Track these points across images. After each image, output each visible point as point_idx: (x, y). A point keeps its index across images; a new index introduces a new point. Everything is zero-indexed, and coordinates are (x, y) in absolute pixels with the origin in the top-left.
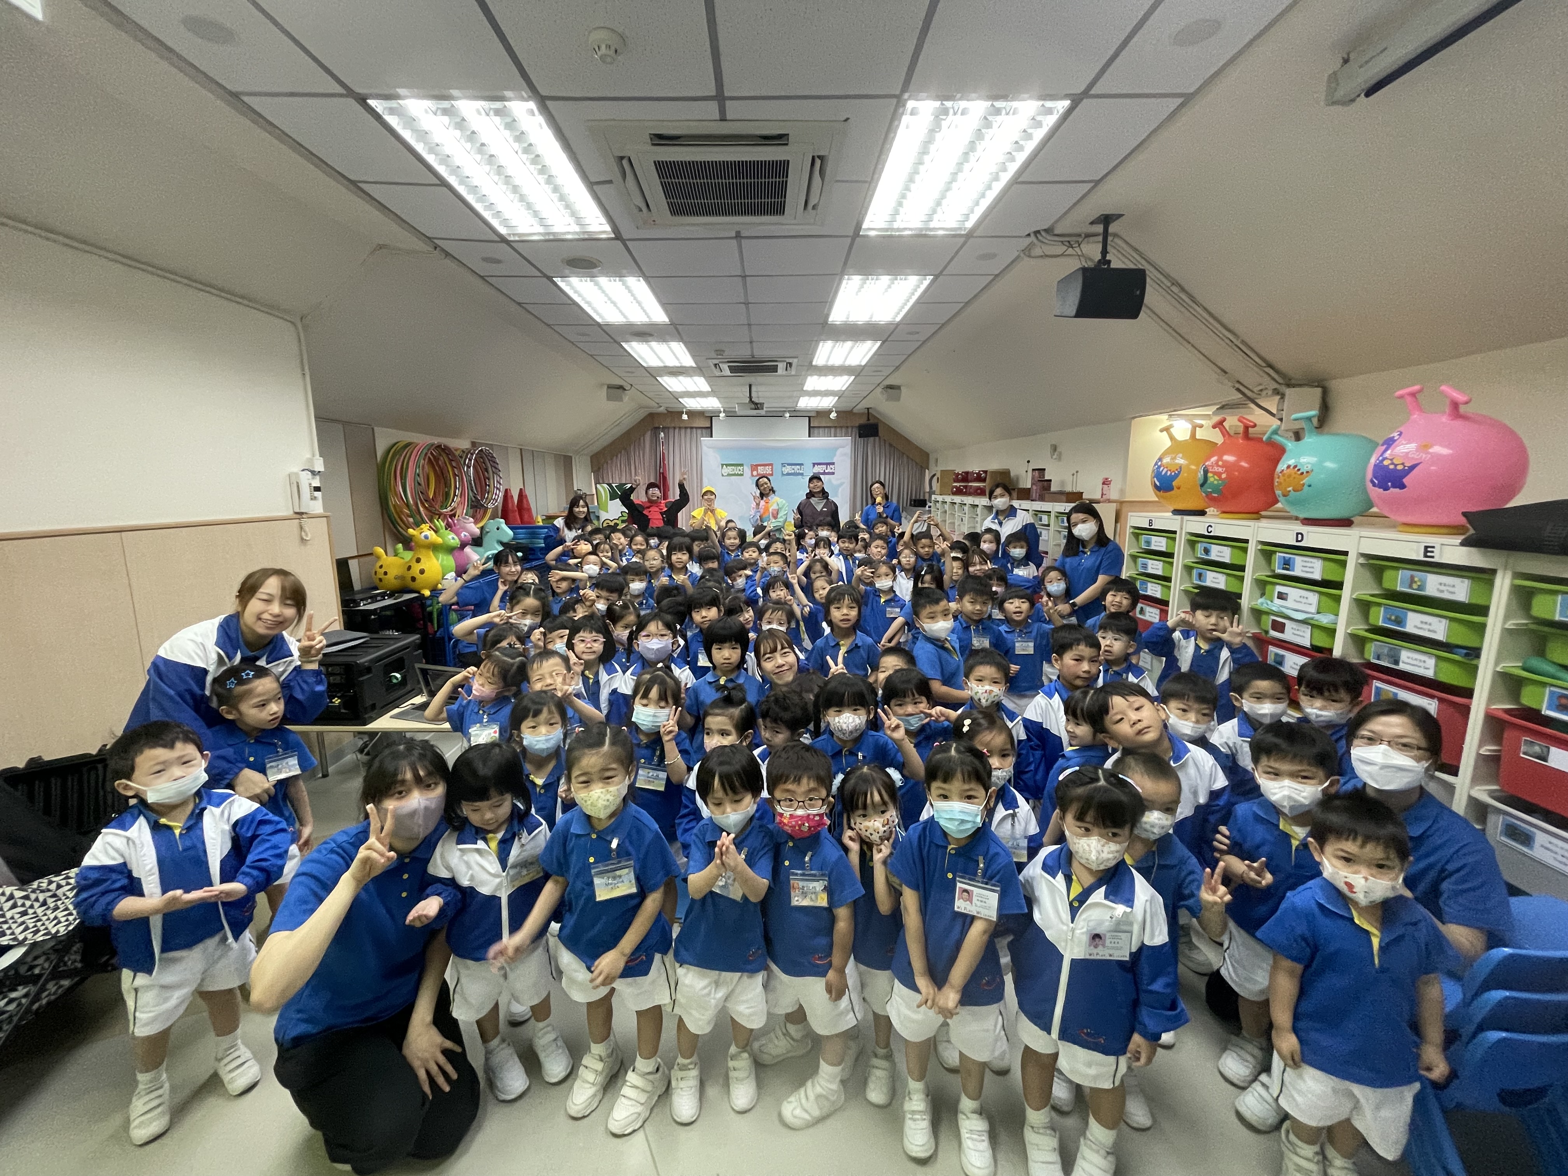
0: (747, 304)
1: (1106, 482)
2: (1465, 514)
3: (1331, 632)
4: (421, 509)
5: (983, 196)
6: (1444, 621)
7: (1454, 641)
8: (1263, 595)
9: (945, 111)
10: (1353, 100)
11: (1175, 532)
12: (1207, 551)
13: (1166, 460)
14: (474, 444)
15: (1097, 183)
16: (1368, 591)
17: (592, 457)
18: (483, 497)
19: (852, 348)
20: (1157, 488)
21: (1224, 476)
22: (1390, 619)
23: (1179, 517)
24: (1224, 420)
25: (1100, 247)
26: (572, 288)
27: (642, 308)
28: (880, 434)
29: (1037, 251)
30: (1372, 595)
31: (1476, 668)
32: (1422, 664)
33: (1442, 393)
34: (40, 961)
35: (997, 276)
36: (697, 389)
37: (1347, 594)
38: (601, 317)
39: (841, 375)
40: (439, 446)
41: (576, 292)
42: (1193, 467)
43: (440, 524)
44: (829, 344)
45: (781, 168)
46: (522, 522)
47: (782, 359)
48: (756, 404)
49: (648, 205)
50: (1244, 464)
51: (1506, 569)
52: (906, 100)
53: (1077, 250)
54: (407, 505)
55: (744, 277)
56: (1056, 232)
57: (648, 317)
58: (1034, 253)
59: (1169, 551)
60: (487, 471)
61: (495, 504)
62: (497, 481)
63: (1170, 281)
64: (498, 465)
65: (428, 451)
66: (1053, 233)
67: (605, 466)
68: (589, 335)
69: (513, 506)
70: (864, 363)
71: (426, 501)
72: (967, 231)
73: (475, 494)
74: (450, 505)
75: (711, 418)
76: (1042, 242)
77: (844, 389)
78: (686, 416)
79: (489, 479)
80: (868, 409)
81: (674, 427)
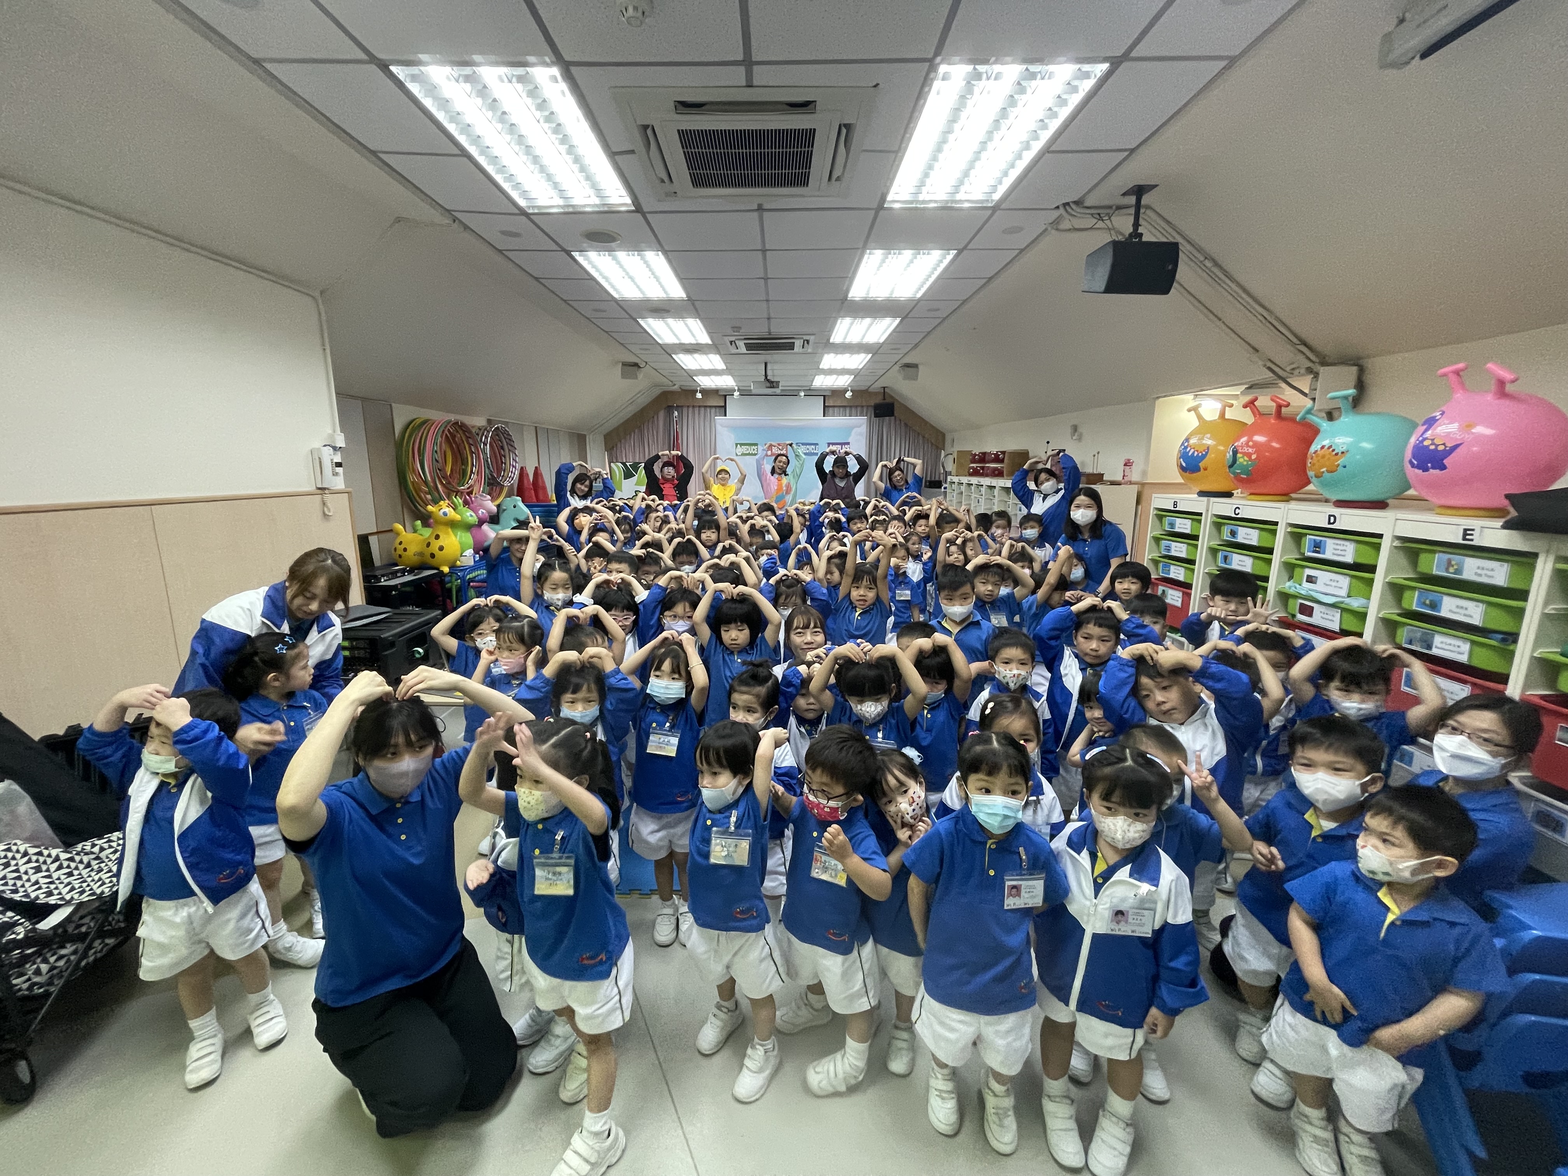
0: (766, 279)
1: (1128, 464)
2: (1508, 496)
3: (1362, 616)
4: (439, 486)
5: (1012, 166)
6: (1481, 605)
7: (1491, 626)
8: (1291, 578)
9: (978, 76)
10: (1407, 63)
11: (1200, 514)
12: (1233, 533)
13: (1193, 441)
14: (489, 421)
15: (1132, 151)
16: (1401, 575)
17: (605, 435)
18: (499, 475)
19: (870, 325)
20: (1183, 469)
21: (1254, 457)
22: (1424, 604)
23: (1205, 499)
24: (1256, 399)
25: (1131, 219)
26: (590, 262)
27: (660, 283)
28: (896, 414)
29: (1066, 224)
30: (1405, 579)
31: (1512, 654)
32: (1456, 649)
33: (1488, 371)
34: (86, 920)
35: (1022, 251)
36: (712, 367)
37: (1380, 578)
38: (618, 292)
39: (858, 352)
40: (456, 423)
41: (594, 267)
42: (1222, 448)
43: (459, 501)
44: (848, 320)
45: (808, 135)
46: (538, 499)
47: (799, 335)
48: (772, 382)
49: (669, 176)
50: (1275, 445)
51: (1548, 552)
52: (939, 64)
53: (1108, 222)
54: (426, 482)
55: (764, 251)
56: (1087, 204)
57: (666, 292)
58: (1062, 227)
59: (1195, 533)
60: (502, 448)
61: (511, 482)
62: (513, 458)
63: (1204, 256)
64: (513, 442)
65: (445, 428)
66: (1083, 205)
67: (618, 445)
68: (605, 311)
69: (528, 485)
70: (882, 341)
71: (444, 477)
72: (994, 203)
73: (491, 472)
74: (468, 482)
75: (725, 397)
76: (1072, 214)
77: (860, 367)
78: (700, 394)
79: (505, 457)
80: (884, 388)
81: (688, 406)
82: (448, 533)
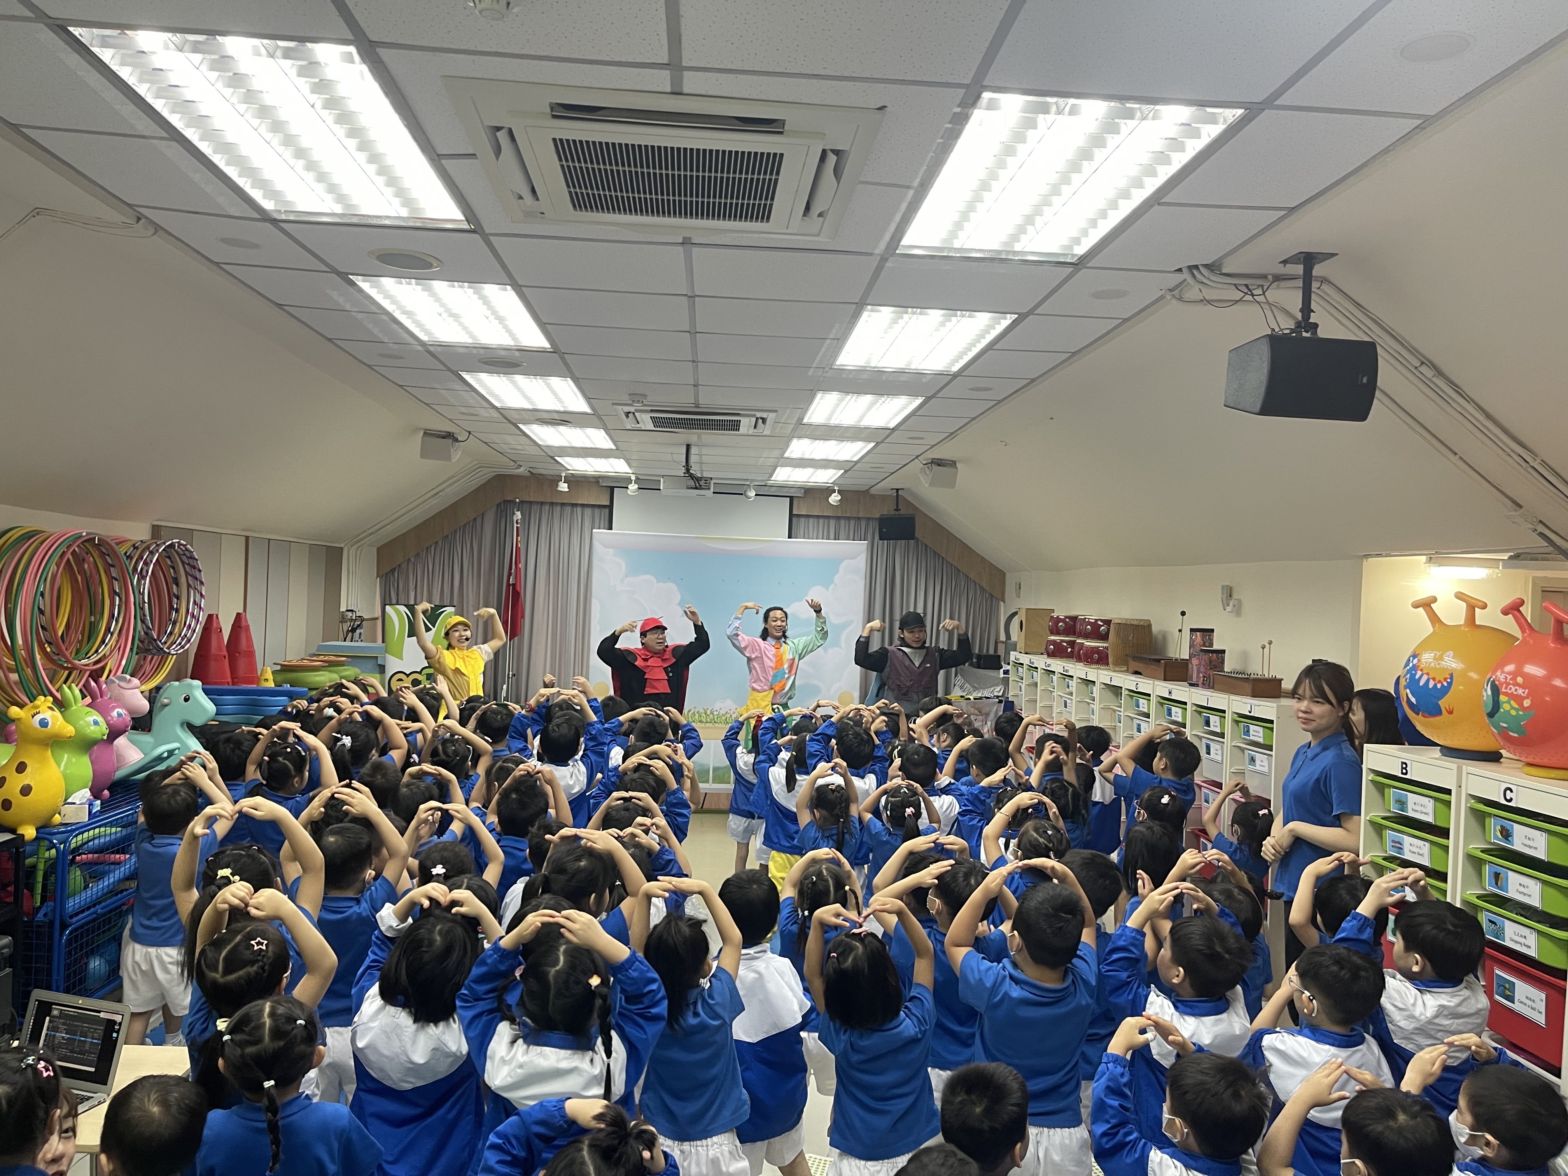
0: (693, 333)
4: (38, 657)
5: (1103, 214)
9: (1044, 108)
11: (1447, 791)
12: (1506, 834)
13: (1426, 658)
14: (158, 533)
15: (1292, 210)
17: (378, 549)
18: (163, 634)
19: (874, 403)
20: (1412, 708)
21: (1527, 703)
23: (1455, 762)
24: (1522, 602)
25: (1300, 294)
26: (383, 292)
27: (504, 326)
28: (917, 535)
29: (1193, 294)
35: (1125, 321)
36: (589, 445)
38: (429, 334)
39: (851, 440)
40: (89, 539)
41: (387, 298)
42: (1473, 678)
44: (835, 396)
45: (771, 160)
46: (235, 680)
47: (748, 412)
48: (698, 479)
49: (533, 191)
52: (982, 92)
53: (1262, 300)
55: (692, 297)
56: (1224, 271)
57: (512, 338)
58: (1187, 296)
59: (1440, 824)
60: (176, 581)
61: (186, 644)
62: (195, 602)
63: (1418, 359)
64: (200, 571)
65: (68, 548)
66: (1220, 271)
67: (404, 566)
68: (402, 358)
69: (220, 648)
70: (892, 425)
71: (50, 643)
72: (1076, 258)
73: (148, 627)
74: (96, 651)
75: (612, 489)
76: (1202, 283)
77: (855, 459)
78: (566, 485)
79: (178, 598)
80: (897, 490)
81: (542, 503)
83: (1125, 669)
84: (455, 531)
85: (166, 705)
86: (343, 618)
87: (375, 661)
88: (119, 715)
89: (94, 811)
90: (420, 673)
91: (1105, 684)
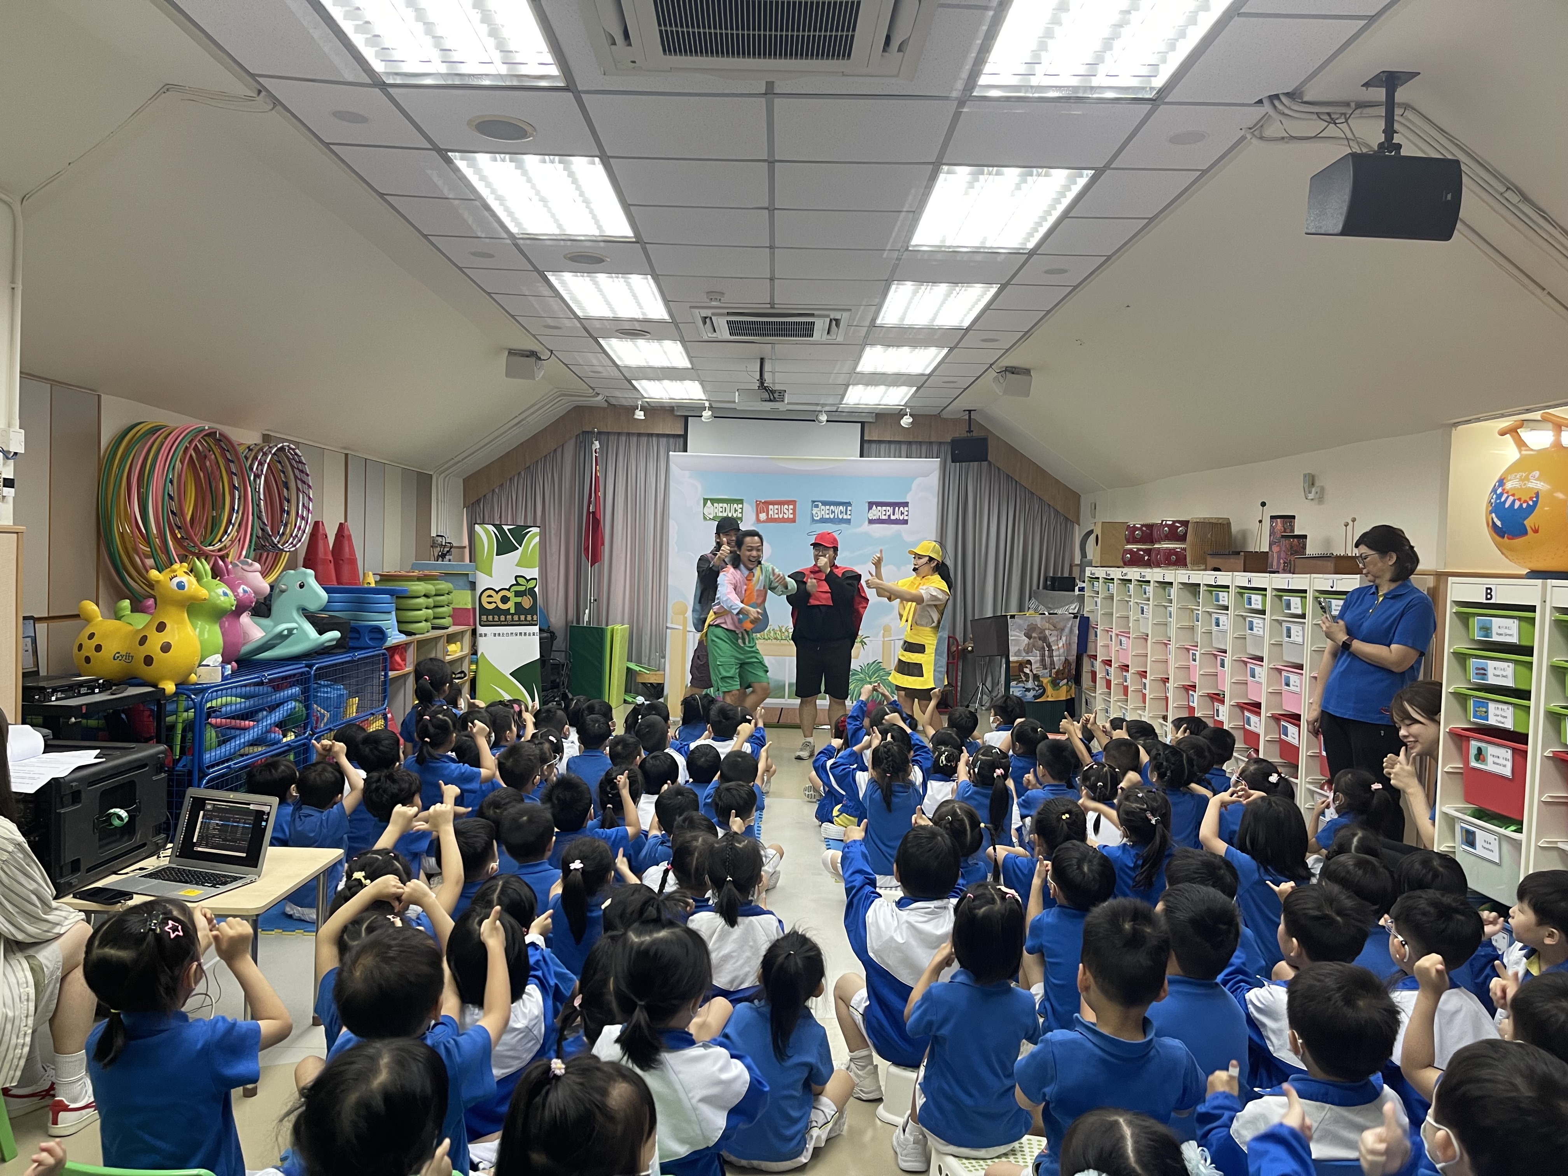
0: (771, 209)
4: (169, 542)
5: (1182, 34)
11: (1532, 609)
13: (1512, 483)
14: (266, 438)
15: (1372, 19)
17: (464, 480)
18: (276, 532)
19: (948, 295)
20: (1497, 531)
23: (1540, 583)
25: (1382, 125)
26: (478, 171)
27: (591, 212)
28: (990, 457)
29: (1274, 129)
35: (1204, 172)
36: (666, 364)
38: (518, 224)
39: (924, 344)
40: (212, 434)
41: (483, 178)
44: (908, 287)
46: (341, 580)
47: (823, 311)
48: (773, 392)
49: (627, 35)
53: (1344, 127)
55: (771, 163)
56: (1305, 99)
57: (600, 227)
58: (1268, 132)
59: (1524, 643)
60: (286, 486)
61: (297, 544)
62: (303, 504)
63: (1505, 185)
64: (307, 475)
65: (190, 442)
66: (1302, 99)
67: (489, 496)
68: (492, 256)
69: (326, 553)
70: (966, 324)
71: (179, 528)
72: (1155, 92)
73: (264, 523)
74: (220, 540)
75: (686, 418)
76: (1283, 114)
77: (928, 372)
78: (642, 413)
79: (288, 501)
80: (970, 411)
81: (619, 434)
82: (182, 622)
83: (1203, 567)
84: (537, 462)
85: (283, 591)
86: (434, 543)
87: (465, 578)
88: (245, 592)
89: (226, 674)
90: (509, 590)
91: (1181, 583)
